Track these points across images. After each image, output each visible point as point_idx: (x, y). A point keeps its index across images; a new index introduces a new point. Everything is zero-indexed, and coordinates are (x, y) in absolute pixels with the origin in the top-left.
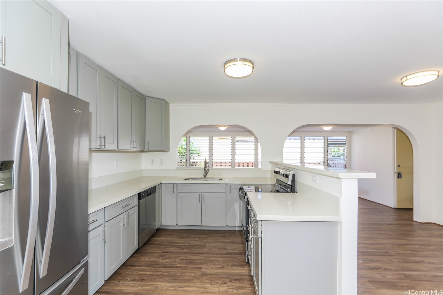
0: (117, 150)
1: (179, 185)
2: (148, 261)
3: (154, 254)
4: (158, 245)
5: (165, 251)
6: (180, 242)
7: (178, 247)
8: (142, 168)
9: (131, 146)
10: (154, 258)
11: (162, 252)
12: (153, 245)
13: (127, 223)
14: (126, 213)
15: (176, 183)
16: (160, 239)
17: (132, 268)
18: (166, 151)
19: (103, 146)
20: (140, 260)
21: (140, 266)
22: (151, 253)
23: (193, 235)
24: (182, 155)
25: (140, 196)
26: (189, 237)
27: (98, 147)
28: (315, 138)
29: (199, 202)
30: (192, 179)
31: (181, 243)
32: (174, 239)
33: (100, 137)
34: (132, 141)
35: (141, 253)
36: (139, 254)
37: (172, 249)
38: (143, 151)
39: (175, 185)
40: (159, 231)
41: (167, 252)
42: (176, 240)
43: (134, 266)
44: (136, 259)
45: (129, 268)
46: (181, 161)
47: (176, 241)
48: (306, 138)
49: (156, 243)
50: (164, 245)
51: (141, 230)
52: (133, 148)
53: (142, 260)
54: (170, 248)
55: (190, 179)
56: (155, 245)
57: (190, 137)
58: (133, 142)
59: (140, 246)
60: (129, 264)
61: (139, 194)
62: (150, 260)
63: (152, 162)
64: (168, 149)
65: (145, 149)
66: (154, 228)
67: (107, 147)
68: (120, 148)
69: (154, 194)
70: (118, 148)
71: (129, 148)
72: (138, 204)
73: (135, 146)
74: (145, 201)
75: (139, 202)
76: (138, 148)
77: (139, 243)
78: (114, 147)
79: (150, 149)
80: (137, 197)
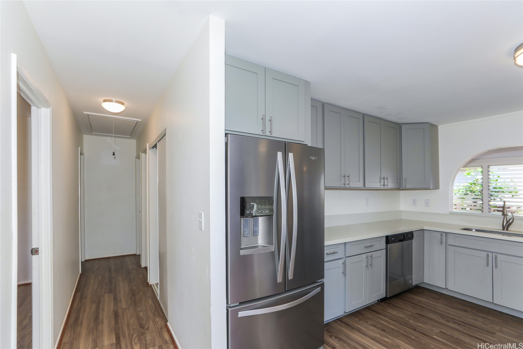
0: (364, 188)
1: (449, 236)
2: (395, 315)
3: (405, 311)
4: (413, 303)
5: (421, 313)
6: (446, 311)
7: (442, 316)
8: (401, 209)
9: (381, 184)
10: (404, 316)
11: (416, 314)
12: (407, 301)
13: (370, 265)
14: (369, 254)
15: (446, 233)
16: (419, 298)
17: (375, 314)
18: (431, 189)
19: (348, 184)
20: (387, 311)
21: (384, 316)
22: (402, 308)
23: (474, 311)
24: (476, 195)
25: (389, 240)
26: (466, 311)
27: (343, 186)
29: (488, 265)
30: (477, 230)
31: (449, 314)
32: (438, 305)
33: (344, 176)
34: (382, 177)
35: (390, 304)
36: (387, 304)
37: (431, 316)
38: (399, 189)
39: (444, 235)
40: (419, 289)
41: (423, 316)
42: (441, 307)
43: (378, 313)
44: (383, 308)
45: (373, 313)
46: (475, 204)
47: (441, 309)
49: (412, 301)
50: (422, 307)
51: (389, 278)
52: (384, 185)
53: (389, 312)
54: (429, 314)
55: (474, 230)
56: (410, 302)
57: (488, 167)
58: (384, 179)
59: (387, 295)
60: (373, 309)
61: (387, 237)
62: (398, 315)
63: (414, 203)
64: (437, 187)
65: (399, 187)
66: (410, 282)
67: (352, 185)
68: (366, 186)
69: (409, 241)
70: (364, 186)
71: (378, 186)
72: (385, 248)
73: (386, 184)
74: (395, 246)
75: (387, 247)
76: (391, 185)
77: (386, 292)
78: (361, 185)
79: (408, 186)
80: (384, 240)
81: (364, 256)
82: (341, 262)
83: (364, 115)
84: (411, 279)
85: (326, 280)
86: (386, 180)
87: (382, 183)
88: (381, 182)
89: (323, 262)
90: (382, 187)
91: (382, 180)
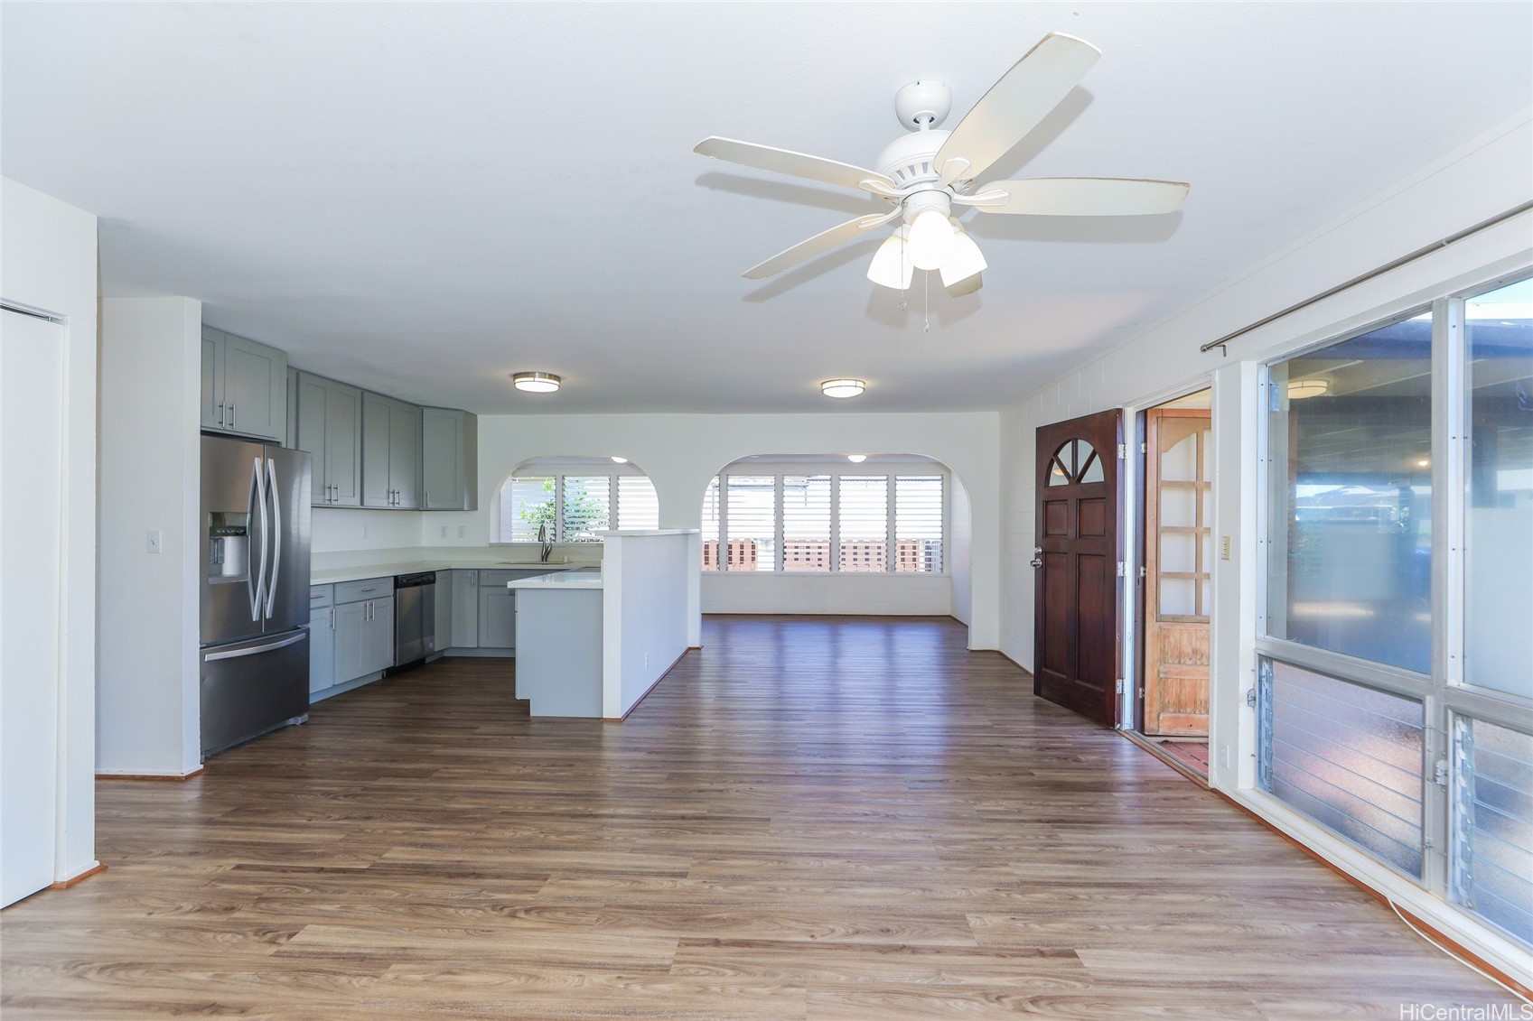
0: (361, 507)
1: (483, 574)
8: (422, 545)
9: (388, 501)
13: (369, 618)
14: (369, 602)
15: (478, 570)
18: (465, 509)
19: (335, 500)
25: (399, 582)
27: (327, 501)
28: (870, 478)
30: (515, 564)
33: (329, 488)
34: (391, 491)
35: (401, 680)
38: (421, 509)
48: (842, 478)
52: (393, 503)
55: (511, 564)
57: (563, 478)
58: (393, 493)
59: (396, 663)
61: (396, 578)
63: (443, 531)
64: (474, 507)
65: (420, 507)
66: (431, 645)
67: (340, 502)
68: (366, 503)
69: (431, 585)
70: (362, 503)
71: (384, 504)
72: (393, 593)
73: (397, 501)
74: (410, 593)
75: (395, 592)
76: (404, 502)
77: (395, 660)
78: (356, 502)
79: (430, 505)
80: (392, 581)
81: (362, 604)
82: (327, 611)
83: (364, 391)
84: (432, 640)
85: (311, 625)
86: (396, 495)
87: (391, 501)
88: (389, 498)
89: (309, 609)
90: (391, 505)
91: (391, 495)
